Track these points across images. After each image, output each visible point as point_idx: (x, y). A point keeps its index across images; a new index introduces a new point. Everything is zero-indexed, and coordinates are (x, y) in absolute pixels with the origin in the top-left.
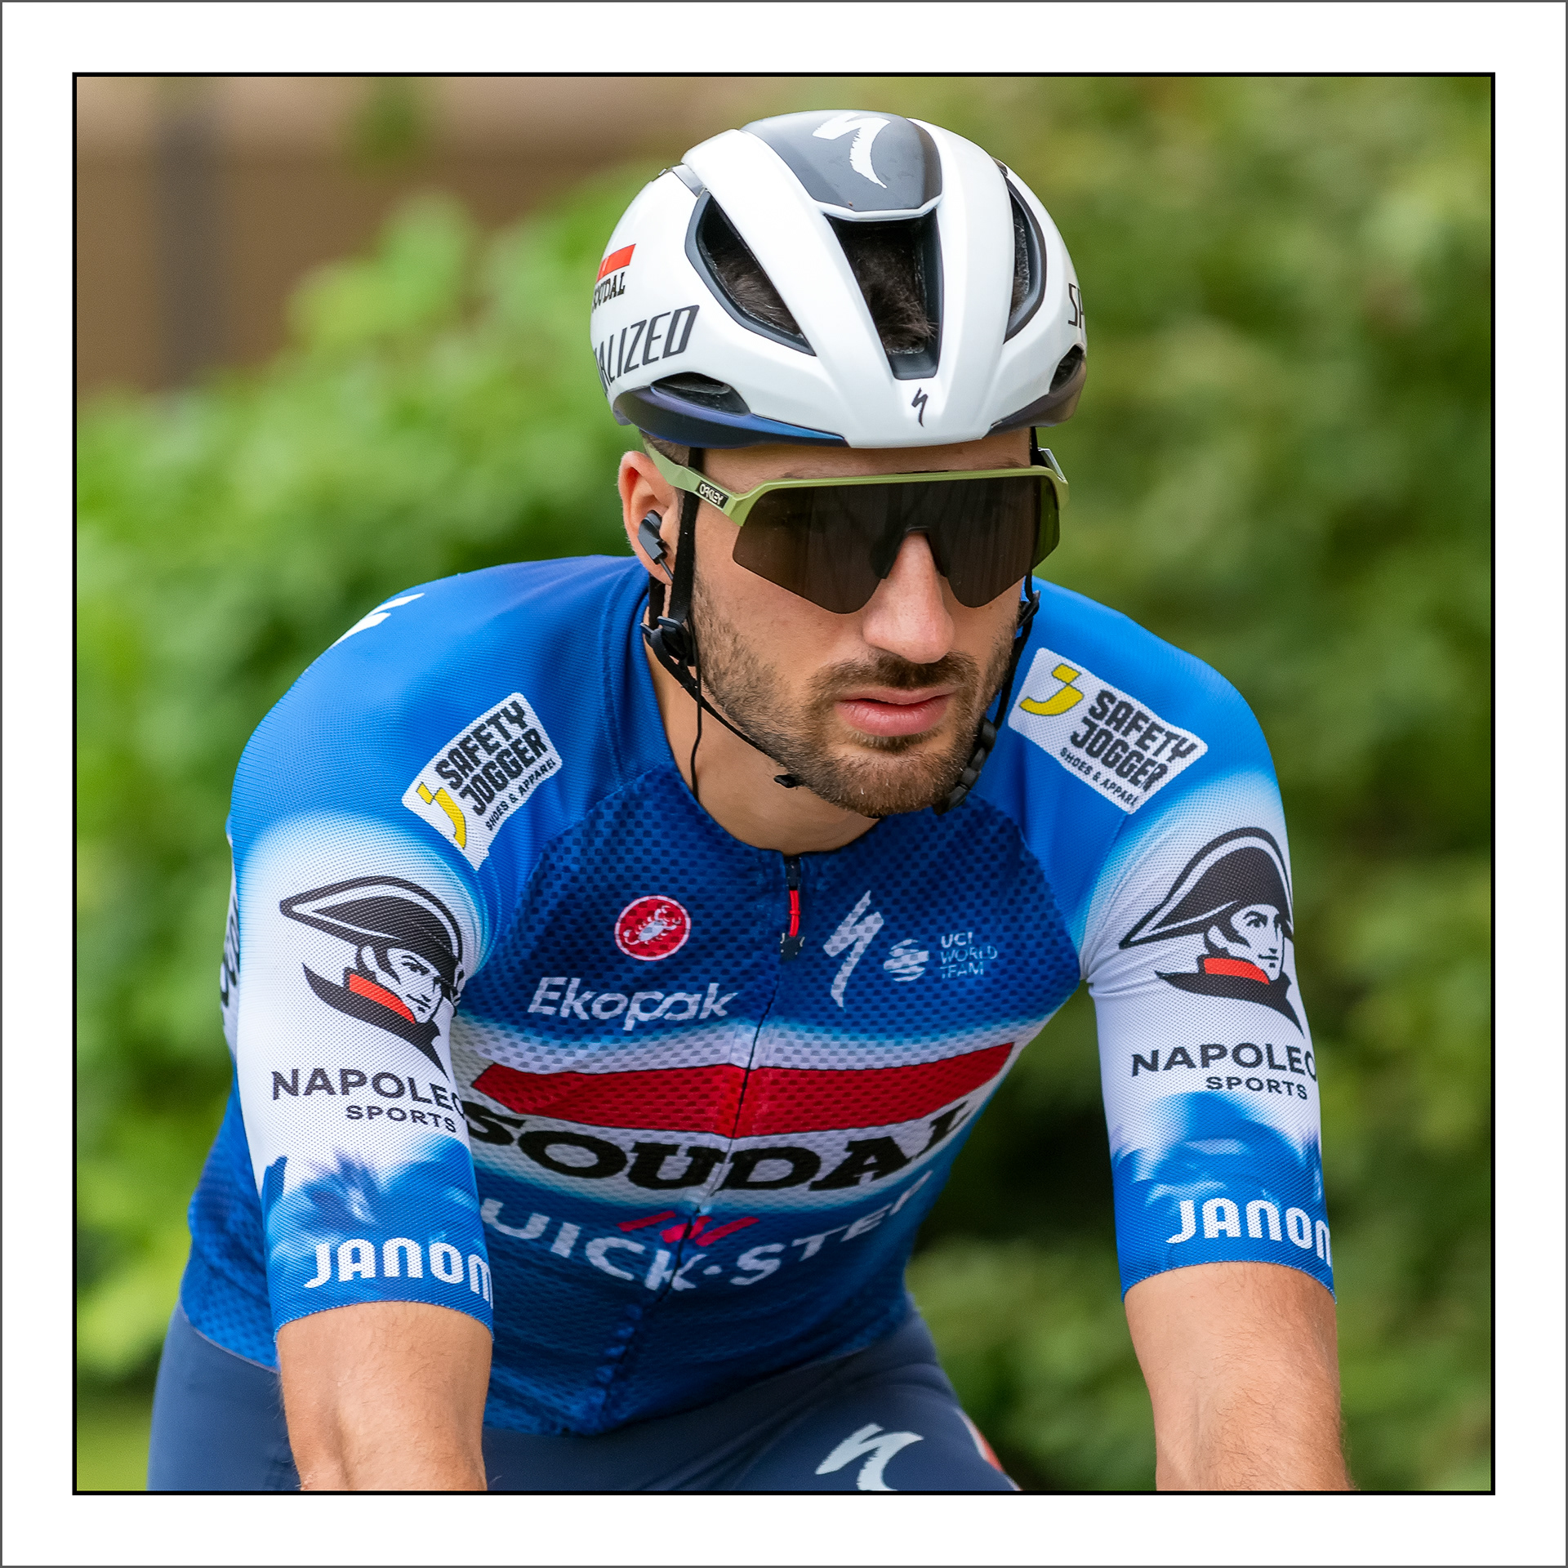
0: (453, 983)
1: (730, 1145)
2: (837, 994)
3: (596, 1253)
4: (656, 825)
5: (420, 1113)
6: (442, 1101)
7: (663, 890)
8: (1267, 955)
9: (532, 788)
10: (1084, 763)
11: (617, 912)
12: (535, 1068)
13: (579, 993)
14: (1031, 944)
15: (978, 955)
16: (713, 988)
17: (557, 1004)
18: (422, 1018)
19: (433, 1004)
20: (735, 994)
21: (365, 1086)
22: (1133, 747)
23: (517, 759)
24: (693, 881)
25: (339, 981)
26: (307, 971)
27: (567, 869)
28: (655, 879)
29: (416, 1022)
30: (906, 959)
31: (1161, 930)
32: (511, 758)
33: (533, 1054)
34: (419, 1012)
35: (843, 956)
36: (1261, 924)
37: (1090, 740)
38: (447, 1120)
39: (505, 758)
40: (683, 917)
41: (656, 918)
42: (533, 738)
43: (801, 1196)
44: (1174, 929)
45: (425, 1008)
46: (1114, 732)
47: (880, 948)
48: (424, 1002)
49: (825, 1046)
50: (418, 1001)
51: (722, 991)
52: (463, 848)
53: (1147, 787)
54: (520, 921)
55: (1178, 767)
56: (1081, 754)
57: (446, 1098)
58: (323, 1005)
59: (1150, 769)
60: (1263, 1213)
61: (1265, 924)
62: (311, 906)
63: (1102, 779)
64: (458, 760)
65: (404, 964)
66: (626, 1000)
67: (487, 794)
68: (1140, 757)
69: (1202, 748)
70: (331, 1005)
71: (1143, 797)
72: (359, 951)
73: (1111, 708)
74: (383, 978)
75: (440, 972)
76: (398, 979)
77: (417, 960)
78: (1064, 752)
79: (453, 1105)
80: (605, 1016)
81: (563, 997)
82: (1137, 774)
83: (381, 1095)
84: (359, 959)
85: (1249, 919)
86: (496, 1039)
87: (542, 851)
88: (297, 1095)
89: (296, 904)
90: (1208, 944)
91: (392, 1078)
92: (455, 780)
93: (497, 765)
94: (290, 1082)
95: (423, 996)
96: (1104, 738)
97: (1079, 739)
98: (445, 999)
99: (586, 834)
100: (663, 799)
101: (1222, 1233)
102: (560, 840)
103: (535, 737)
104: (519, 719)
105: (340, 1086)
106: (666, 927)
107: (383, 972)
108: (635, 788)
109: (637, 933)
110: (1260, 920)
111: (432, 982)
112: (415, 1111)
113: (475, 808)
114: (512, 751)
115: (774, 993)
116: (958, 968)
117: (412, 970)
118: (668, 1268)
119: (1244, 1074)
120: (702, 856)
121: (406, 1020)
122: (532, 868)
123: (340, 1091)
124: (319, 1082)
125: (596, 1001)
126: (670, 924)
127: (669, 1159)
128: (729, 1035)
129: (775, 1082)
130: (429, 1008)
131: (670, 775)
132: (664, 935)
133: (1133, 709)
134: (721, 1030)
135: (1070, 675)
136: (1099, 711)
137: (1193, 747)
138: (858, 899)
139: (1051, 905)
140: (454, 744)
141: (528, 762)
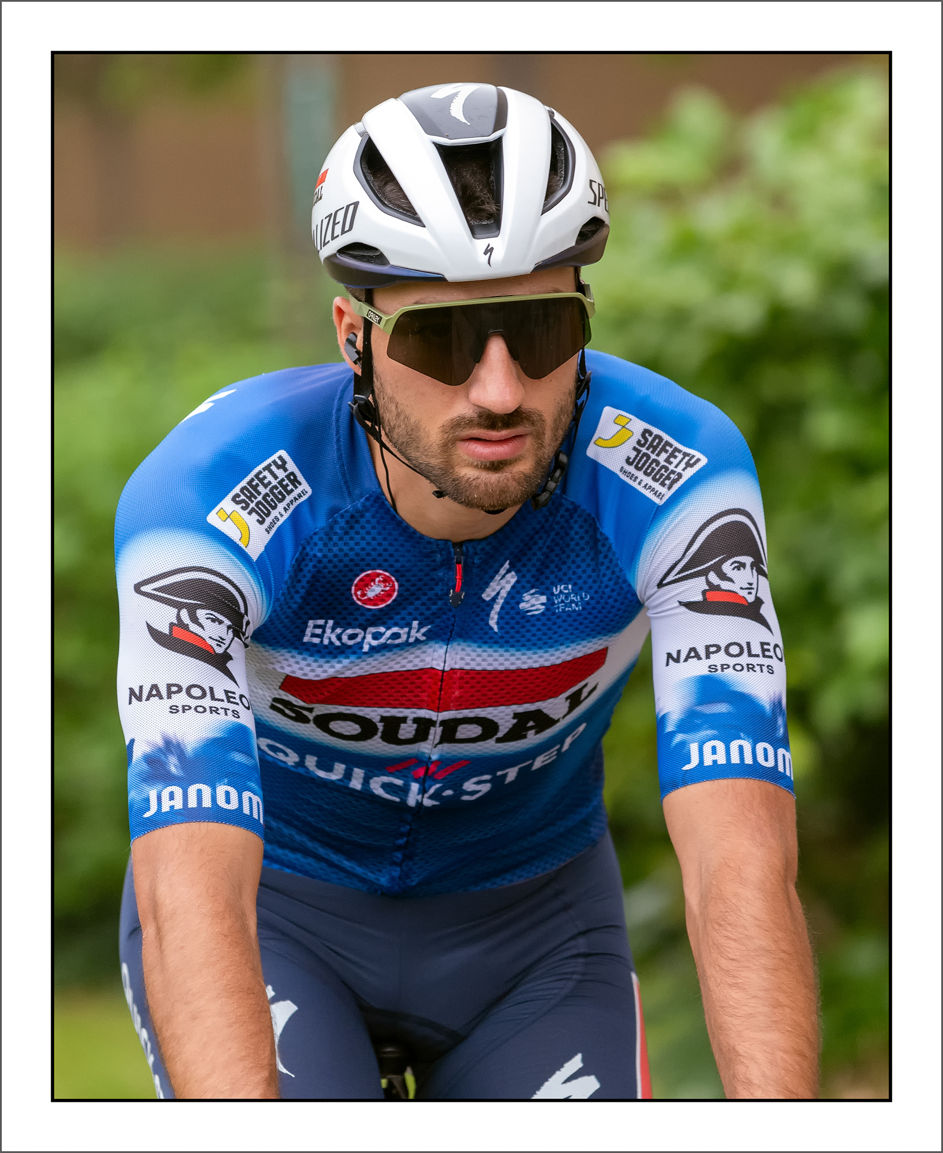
0: (242, 629)
1: (438, 716)
2: (493, 623)
3: (376, 786)
4: (374, 528)
5: (215, 708)
6: (232, 700)
7: (380, 567)
8: (746, 587)
9: (292, 508)
10: (633, 475)
11: (352, 581)
12: (311, 676)
13: (333, 629)
14: (607, 591)
15: (577, 599)
16: (415, 624)
17: (321, 636)
18: (219, 650)
19: (227, 642)
20: (429, 627)
21: (181, 693)
22: (663, 463)
23: (282, 491)
24: (397, 561)
25: (166, 631)
26: (148, 626)
27: (315, 556)
28: (374, 560)
29: (215, 653)
30: (533, 601)
31: (680, 576)
32: (278, 490)
33: (309, 668)
34: (217, 647)
35: (494, 599)
36: (742, 568)
37: (638, 461)
38: (233, 711)
39: (275, 491)
40: (393, 582)
41: (377, 583)
42: (292, 477)
43: (490, 747)
44: (687, 575)
45: (221, 644)
46: (651, 454)
47: (515, 595)
48: (221, 641)
49: (490, 656)
50: (216, 640)
51: (421, 625)
52: (246, 547)
53: (669, 488)
54: (288, 588)
55: (688, 473)
56: (631, 469)
57: (234, 698)
58: (158, 646)
59: (672, 476)
60: (741, 748)
61: (744, 568)
62: (151, 587)
63: (643, 484)
64: (247, 493)
65: (207, 619)
66: (363, 633)
67: (266, 512)
68: (667, 469)
69: (704, 461)
70: (162, 646)
71: (668, 494)
72: (179, 612)
73: (650, 439)
74: (193, 627)
75: (231, 622)
76: (203, 628)
77: (216, 616)
78: (622, 469)
79: (239, 702)
80: (351, 643)
81: (324, 632)
82: (664, 480)
83: (191, 698)
84: (178, 617)
85: (733, 566)
86: (286, 660)
87: (301, 544)
88: (142, 701)
89: (142, 586)
90: (708, 583)
91: (198, 688)
92: (244, 505)
93: (270, 495)
94: (138, 694)
95: (219, 637)
96: (645, 458)
97: (631, 460)
98: (236, 638)
99: (327, 534)
100: (377, 512)
101: (715, 762)
102: (311, 538)
103: (293, 477)
104: (283, 466)
105: (166, 694)
106: (383, 589)
107: (193, 624)
108: (359, 505)
109: (365, 592)
110: (742, 565)
111: (226, 628)
112: (212, 707)
113: (258, 521)
114: (279, 486)
115: (453, 625)
116: (566, 606)
117: (212, 621)
118: (418, 794)
119: (731, 661)
120: (402, 545)
121: (208, 652)
122: (295, 556)
123: (166, 697)
124: (154, 692)
125: (344, 634)
126: (385, 586)
127: (403, 725)
128: (430, 651)
129: (461, 678)
130: (224, 644)
131: (379, 498)
132: (382, 593)
133: (663, 440)
134: (425, 648)
135: (623, 421)
136: (643, 442)
137: (698, 460)
138: (502, 566)
139: (617, 565)
140: (244, 483)
141: (289, 492)
